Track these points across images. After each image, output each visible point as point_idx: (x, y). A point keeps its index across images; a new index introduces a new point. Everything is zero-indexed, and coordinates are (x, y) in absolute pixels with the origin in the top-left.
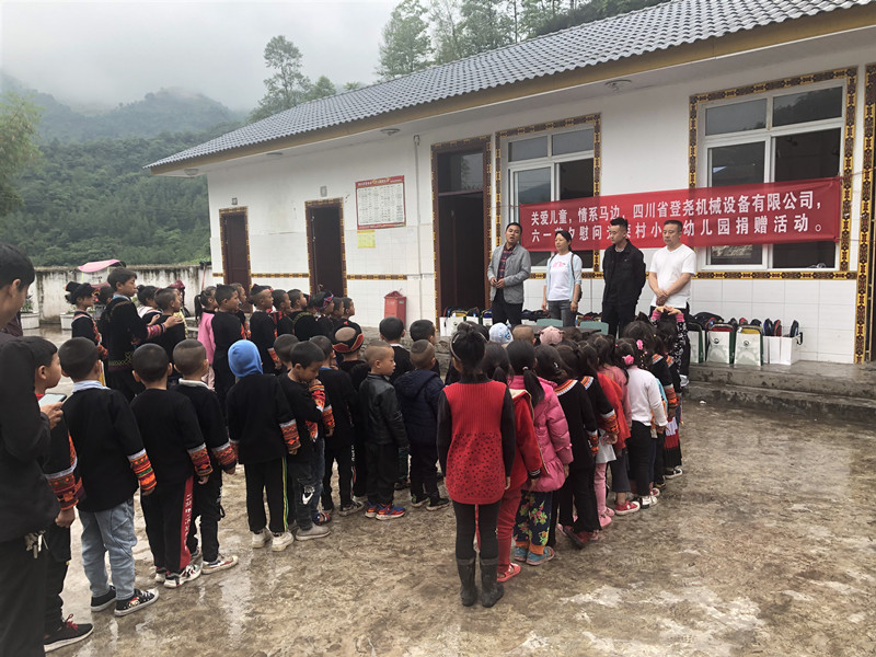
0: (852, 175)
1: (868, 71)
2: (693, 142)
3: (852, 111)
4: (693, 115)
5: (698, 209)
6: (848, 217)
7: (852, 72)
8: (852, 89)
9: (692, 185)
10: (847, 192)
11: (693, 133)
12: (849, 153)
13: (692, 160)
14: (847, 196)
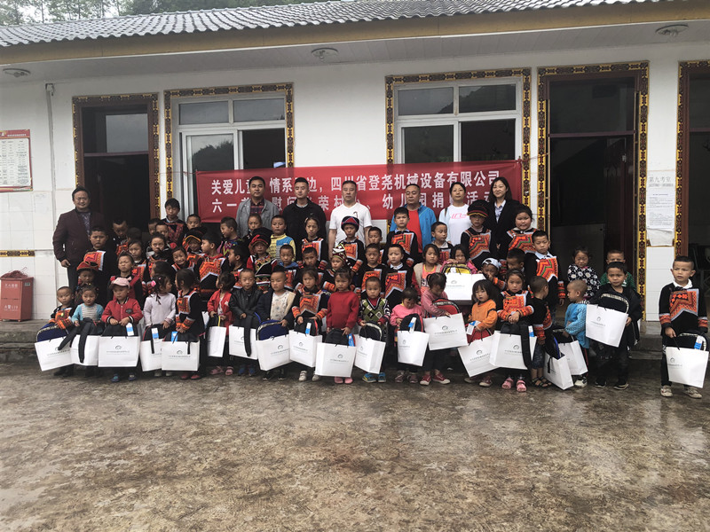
0: (529, 159)
1: (539, 73)
2: (389, 120)
3: (527, 105)
4: (389, 94)
5: (396, 184)
6: (528, 194)
7: (527, 72)
8: (527, 87)
9: (390, 161)
10: (526, 173)
11: (389, 112)
12: (526, 140)
13: (390, 137)
14: (526, 177)
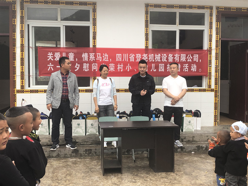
0: (211, 50)
1: (217, 9)
2: (147, 26)
3: (211, 23)
4: (147, 13)
5: (150, 59)
6: (211, 66)
7: (211, 8)
8: (211, 15)
9: (147, 47)
10: (210, 56)
11: (146, 21)
12: (210, 40)
13: (147, 35)
14: (210, 58)
